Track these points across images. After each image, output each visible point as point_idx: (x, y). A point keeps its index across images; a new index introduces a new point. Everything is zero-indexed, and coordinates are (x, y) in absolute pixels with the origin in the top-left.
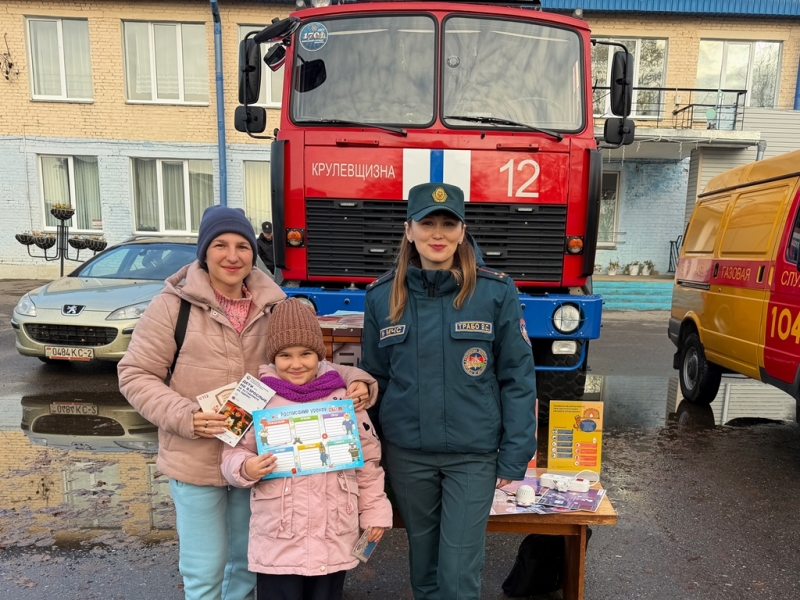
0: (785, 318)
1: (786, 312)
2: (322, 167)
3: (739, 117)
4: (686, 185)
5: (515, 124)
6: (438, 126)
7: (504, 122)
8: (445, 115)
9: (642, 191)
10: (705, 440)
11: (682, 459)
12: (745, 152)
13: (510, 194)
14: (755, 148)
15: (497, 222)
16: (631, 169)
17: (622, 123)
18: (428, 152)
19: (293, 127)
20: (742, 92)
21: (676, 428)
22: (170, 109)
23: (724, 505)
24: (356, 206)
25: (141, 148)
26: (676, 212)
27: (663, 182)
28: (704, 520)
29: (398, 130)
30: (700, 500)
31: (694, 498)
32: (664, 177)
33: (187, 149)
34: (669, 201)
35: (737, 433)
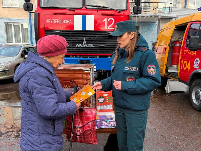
0: (185, 63)
1: (185, 62)
2: (49, 20)
3: (170, 10)
4: (157, 29)
5: (107, 8)
6: (84, 8)
7: (103, 7)
8: (86, 5)
9: (145, 30)
10: (164, 98)
11: (157, 104)
12: (172, 19)
13: (106, 28)
14: (175, 18)
15: (103, 37)
16: (142, 25)
17: (138, 8)
18: (81, 16)
19: (40, 9)
20: (171, 3)
21: (156, 95)
22: (15, 9)
23: (170, 118)
24: (60, 32)
25: (7, 20)
26: (154, 36)
27: (151, 28)
28: (164, 123)
29: (72, 9)
30: (163, 116)
31: (161, 116)
32: (151, 27)
33: (20, 20)
34: (152, 33)
35: (172, 96)
